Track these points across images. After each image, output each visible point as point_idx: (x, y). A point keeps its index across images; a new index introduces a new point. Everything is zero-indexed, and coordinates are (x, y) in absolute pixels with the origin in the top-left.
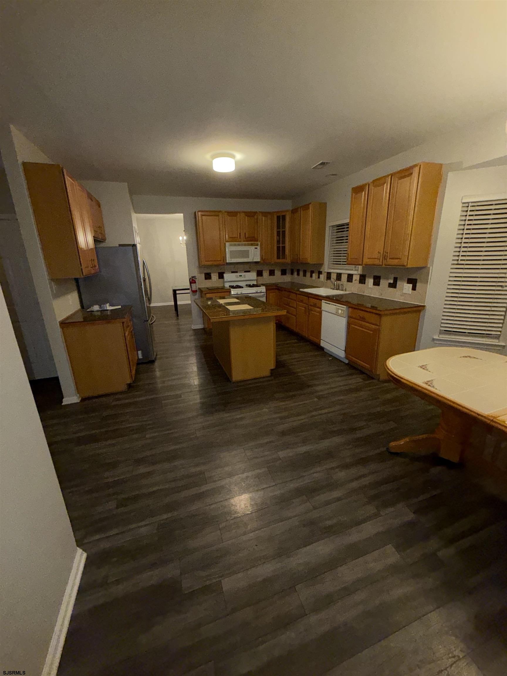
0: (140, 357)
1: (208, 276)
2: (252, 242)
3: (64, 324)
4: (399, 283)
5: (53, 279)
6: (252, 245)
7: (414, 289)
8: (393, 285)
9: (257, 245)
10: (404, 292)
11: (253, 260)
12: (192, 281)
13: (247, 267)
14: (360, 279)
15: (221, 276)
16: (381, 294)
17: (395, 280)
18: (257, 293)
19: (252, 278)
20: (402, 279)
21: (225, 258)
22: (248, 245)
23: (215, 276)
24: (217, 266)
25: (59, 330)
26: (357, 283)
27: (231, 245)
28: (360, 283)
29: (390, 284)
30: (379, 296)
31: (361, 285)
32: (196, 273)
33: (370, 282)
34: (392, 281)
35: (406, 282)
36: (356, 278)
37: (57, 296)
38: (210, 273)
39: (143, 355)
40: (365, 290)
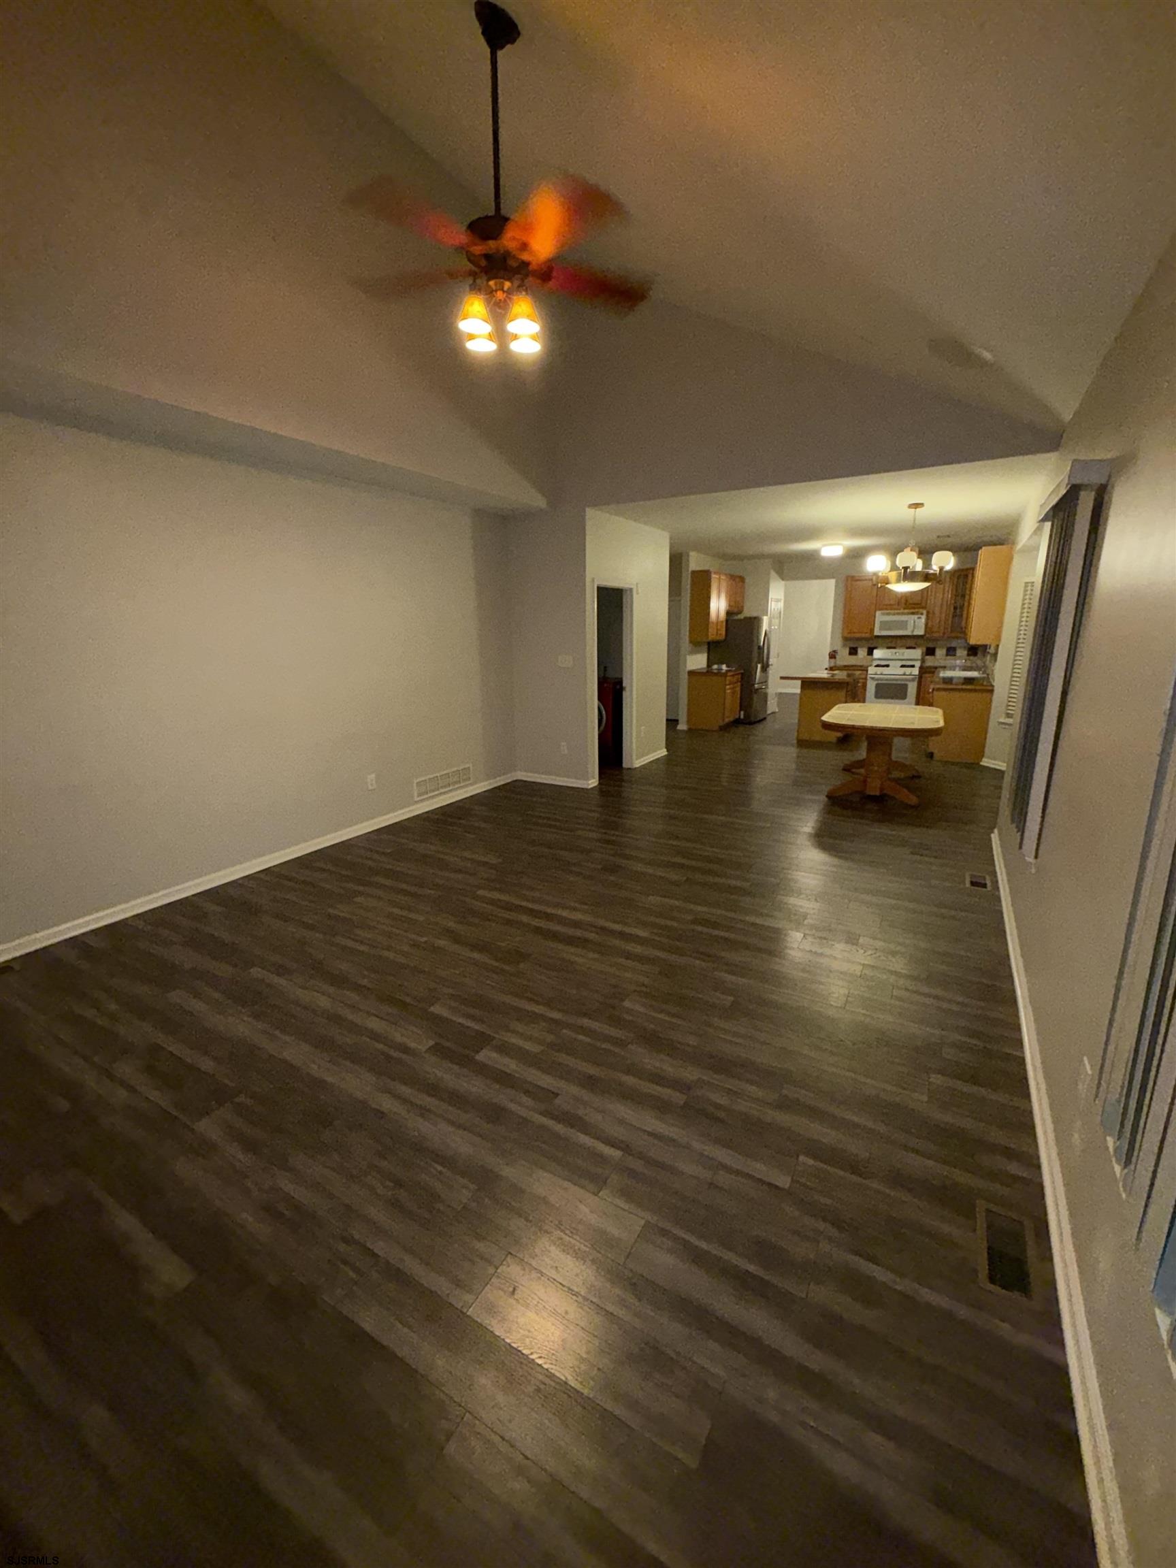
0: (742, 717)
1: (853, 652)
2: (914, 611)
3: (691, 673)
5: (691, 642)
6: (913, 613)
9: (922, 614)
11: (913, 631)
12: (833, 655)
13: (910, 643)
15: (870, 652)
18: (904, 675)
19: (916, 658)
21: (872, 630)
22: (908, 614)
23: (862, 652)
24: (867, 639)
25: (686, 676)
27: (883, 614)
32: (838, 646)
37: (692, 652)
38: (857, 648)
39: (744, 715)
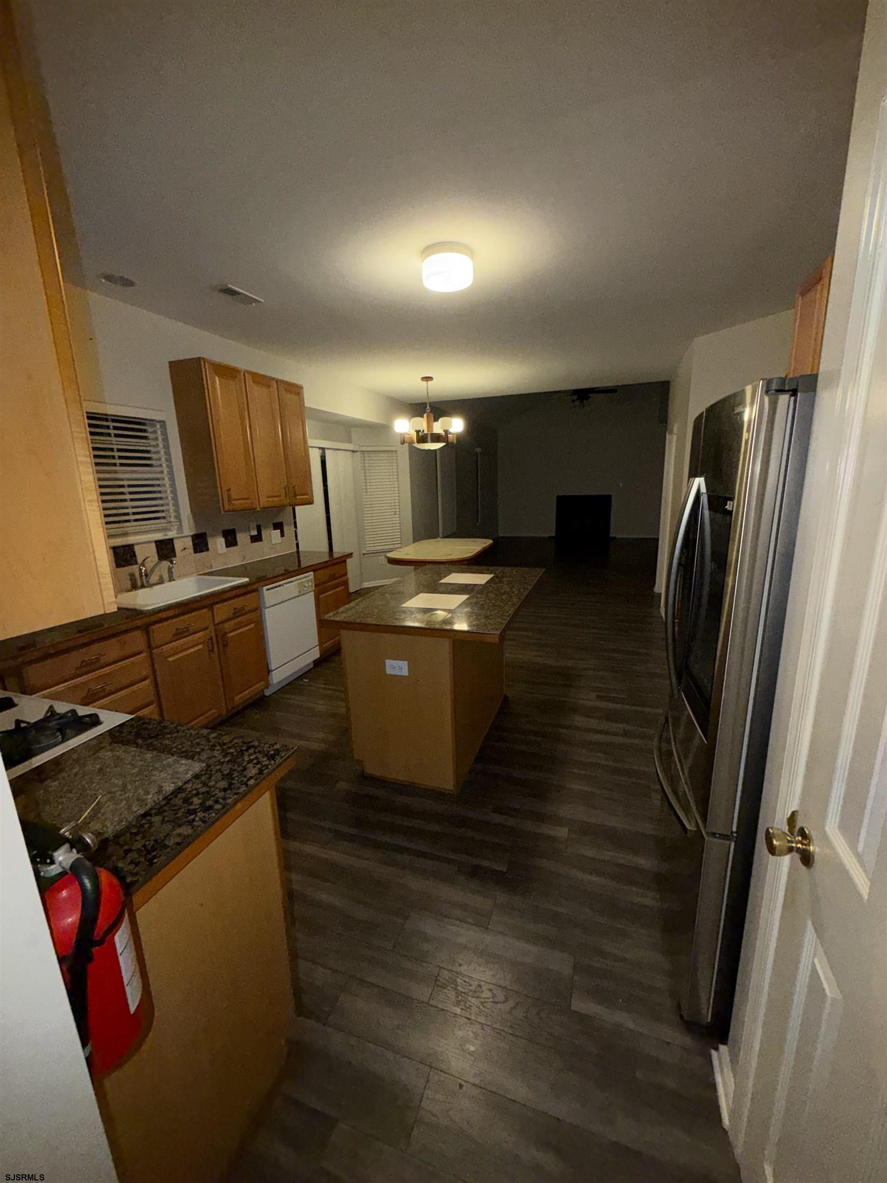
4: (264, 533)
7: (282, 535)
8: (257, 539)
10: (273, 542)
14: (194, 545)
16: (244, 557)
17: (259, 529)
20: (266, 528)
26: (191, 554)
28: (195, 552)
29: (252, 537)
30: (242, 561)
31: (199, 555)
33: (218, 543)
34: (254, 533)
35: (272, 529)
36: (183, 545)
40: (213, 561)
